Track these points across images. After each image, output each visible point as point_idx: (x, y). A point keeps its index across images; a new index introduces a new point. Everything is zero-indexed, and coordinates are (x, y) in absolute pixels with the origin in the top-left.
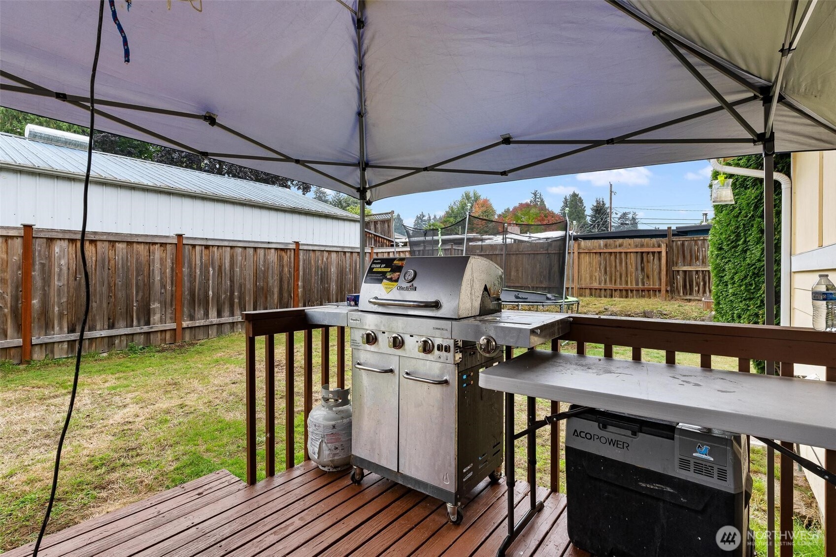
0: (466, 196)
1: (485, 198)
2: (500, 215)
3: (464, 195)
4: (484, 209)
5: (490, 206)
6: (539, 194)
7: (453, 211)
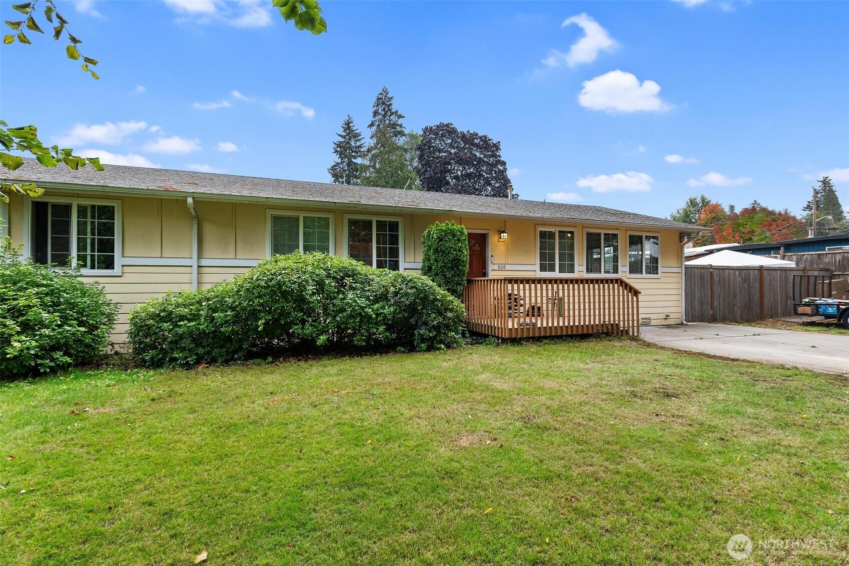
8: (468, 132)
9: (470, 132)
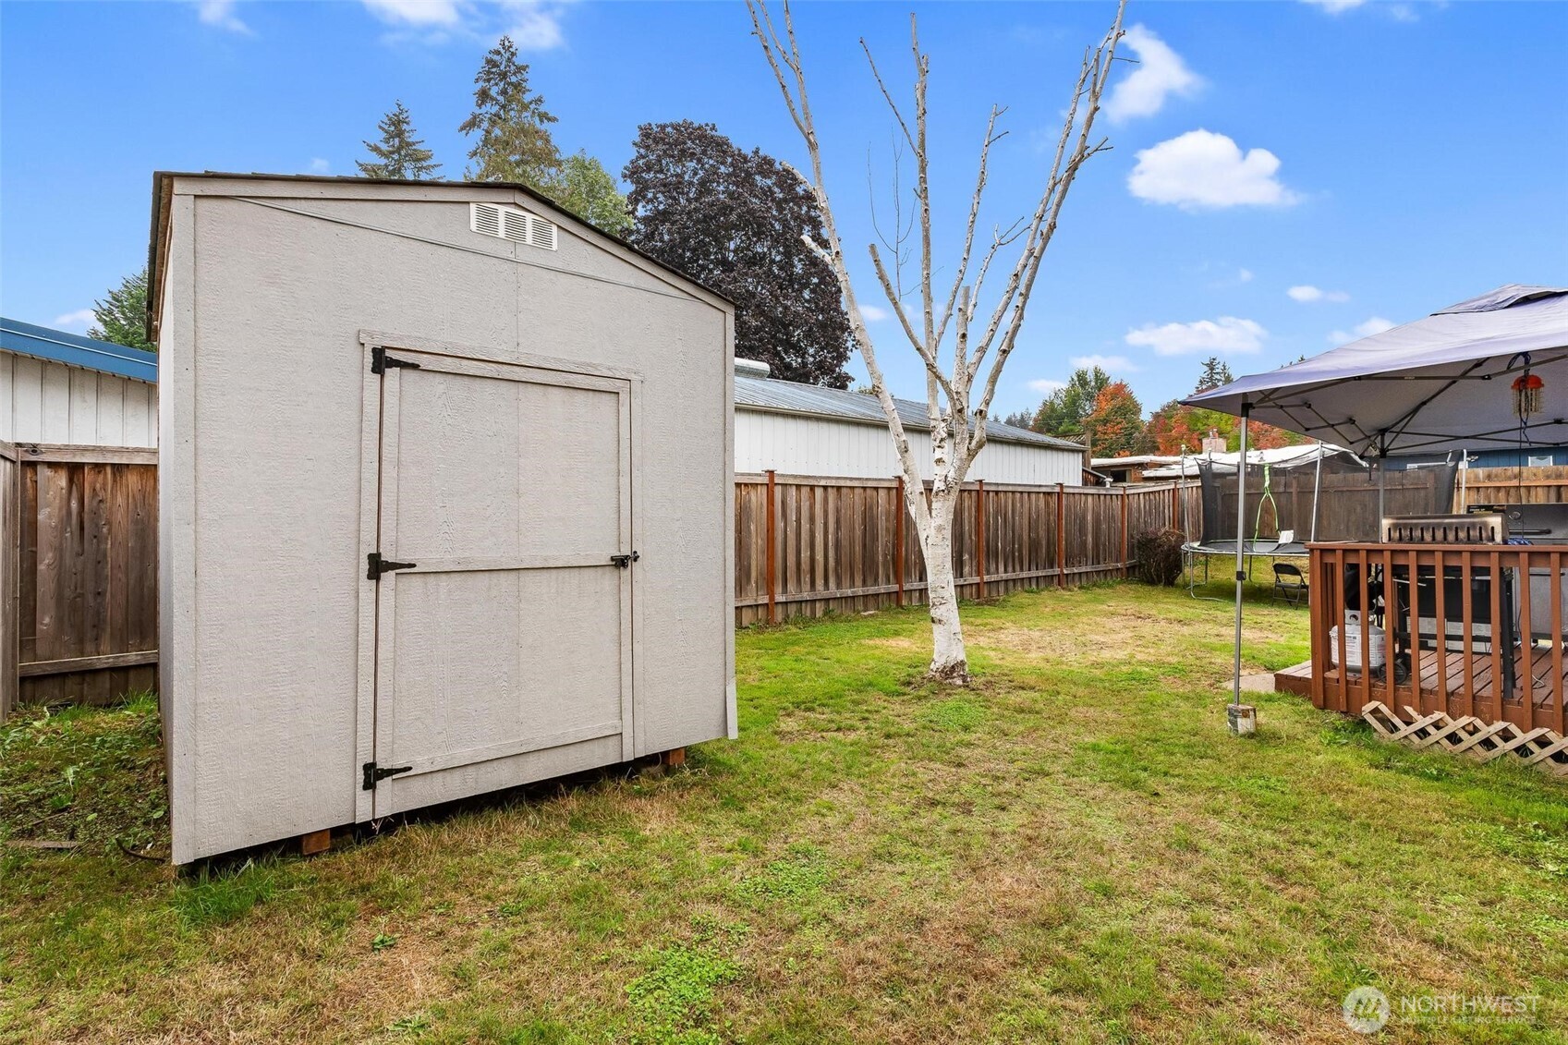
0: (1079, 380)
1: (1118, 382)
2: (1157, 413)
3: (1076, 378)
4: (1118, 402)
5: (1129, 397)
6: (1220, 366)
7: (1053, 410)
8: (756, 152)
9: (761, 153)
